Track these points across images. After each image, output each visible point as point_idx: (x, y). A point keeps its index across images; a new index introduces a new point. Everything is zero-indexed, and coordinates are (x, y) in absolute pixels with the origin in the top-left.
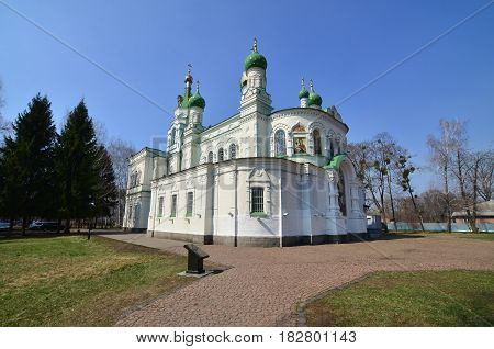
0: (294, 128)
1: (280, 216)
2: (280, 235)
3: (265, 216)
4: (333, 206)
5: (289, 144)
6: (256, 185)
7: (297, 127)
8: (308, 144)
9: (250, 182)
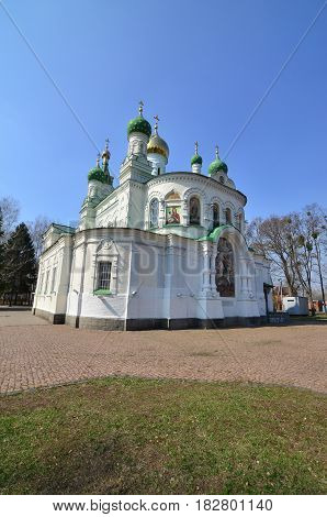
0: (167, 196)
1: (127, 295)
2: (125, 317)
3: (109, 295)
4: (206, 284)
5: (161, 214)
6: (105, 259)
7: (172, 194)
8: (183, 213)
9: (97, 256)
